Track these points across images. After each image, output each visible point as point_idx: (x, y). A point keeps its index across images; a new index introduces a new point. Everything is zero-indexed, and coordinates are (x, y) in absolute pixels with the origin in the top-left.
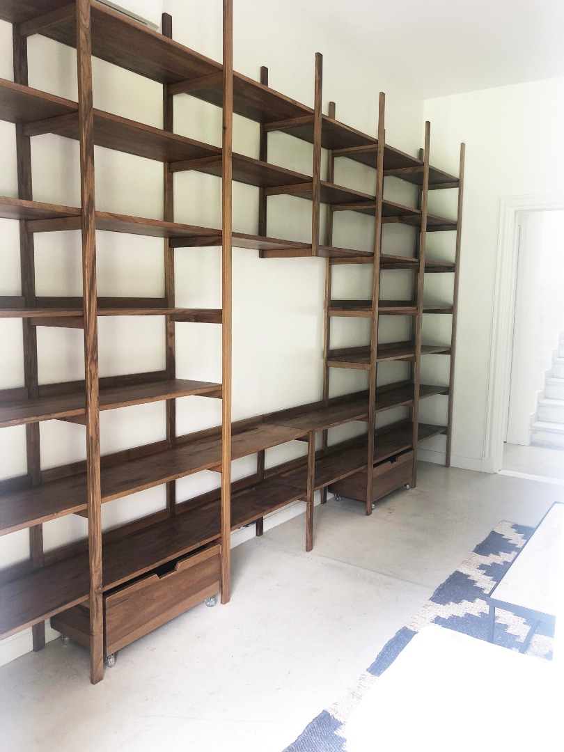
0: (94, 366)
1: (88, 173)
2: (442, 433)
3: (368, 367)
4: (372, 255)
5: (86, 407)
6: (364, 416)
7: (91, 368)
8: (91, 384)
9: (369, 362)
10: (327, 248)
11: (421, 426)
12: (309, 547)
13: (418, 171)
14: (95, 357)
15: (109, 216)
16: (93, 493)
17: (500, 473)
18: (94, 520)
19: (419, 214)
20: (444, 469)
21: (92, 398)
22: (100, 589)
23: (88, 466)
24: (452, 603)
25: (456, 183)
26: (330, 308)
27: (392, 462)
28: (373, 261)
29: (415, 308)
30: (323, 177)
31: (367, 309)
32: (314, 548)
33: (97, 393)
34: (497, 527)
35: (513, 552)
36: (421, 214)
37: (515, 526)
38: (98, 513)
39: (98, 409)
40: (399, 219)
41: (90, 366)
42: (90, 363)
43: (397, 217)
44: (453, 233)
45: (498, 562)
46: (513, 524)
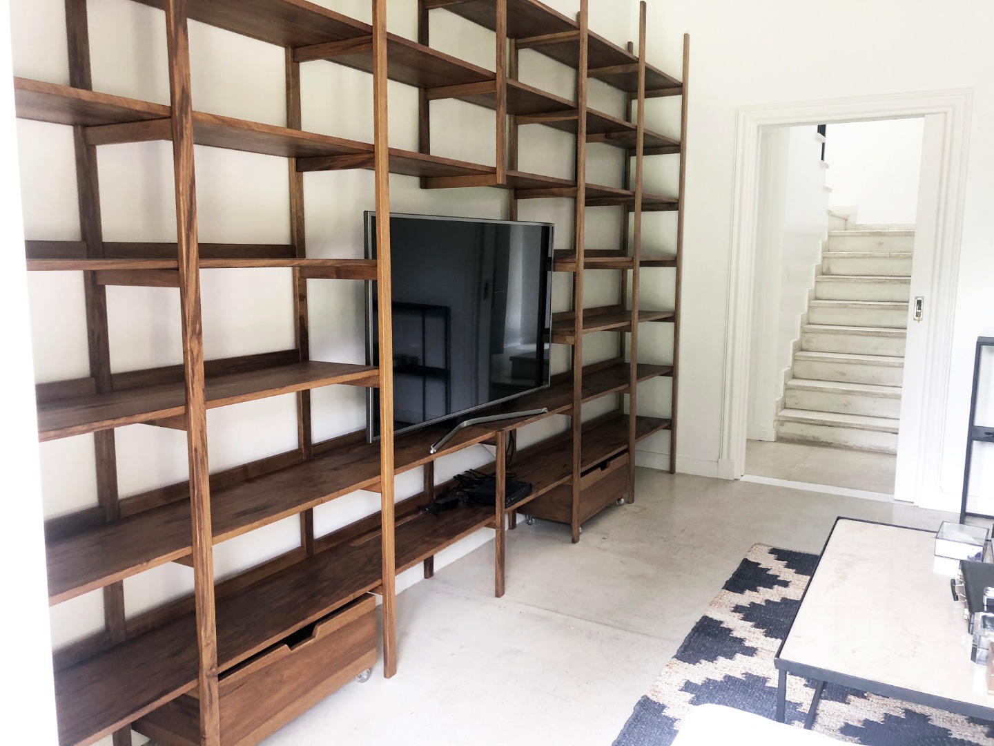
0: (196, 342)
1: (179, 52)
2: (665, 428)
3: (571, 340)
4: (575, 184)
5: (186, 404)
6: (566, 408)
7: (193, 345)
8: (193, 372)
9: (573, 333)
11: (640, 419)
12: (499, 593)
13: (630, 71)
14: (197, 329)
16: (200, 531)
17: (742, 479)
18: (203, 570)
19: (630, 129)
20: (669, 476)
21: (195, 391)
22: (214, 670)
23: (191, 490)
24: (703, 661)
25: (678, 88)
27: (602, 469)
28: (575, 195)
29: (629, 259)
31: (571, 261)
32: (506, 592)
33: (203, 383)
34: (750, 553)
35: (776, 587)
36: (635, 130)
37: (773, 551)
38: (208, 559)
39: (204, 406)
40: (606, 137)
41: (190, 343)
42: (191, 338)
43: (603, 135)
44: (676, 157)
45: (758, 602)
46: (770, 548)
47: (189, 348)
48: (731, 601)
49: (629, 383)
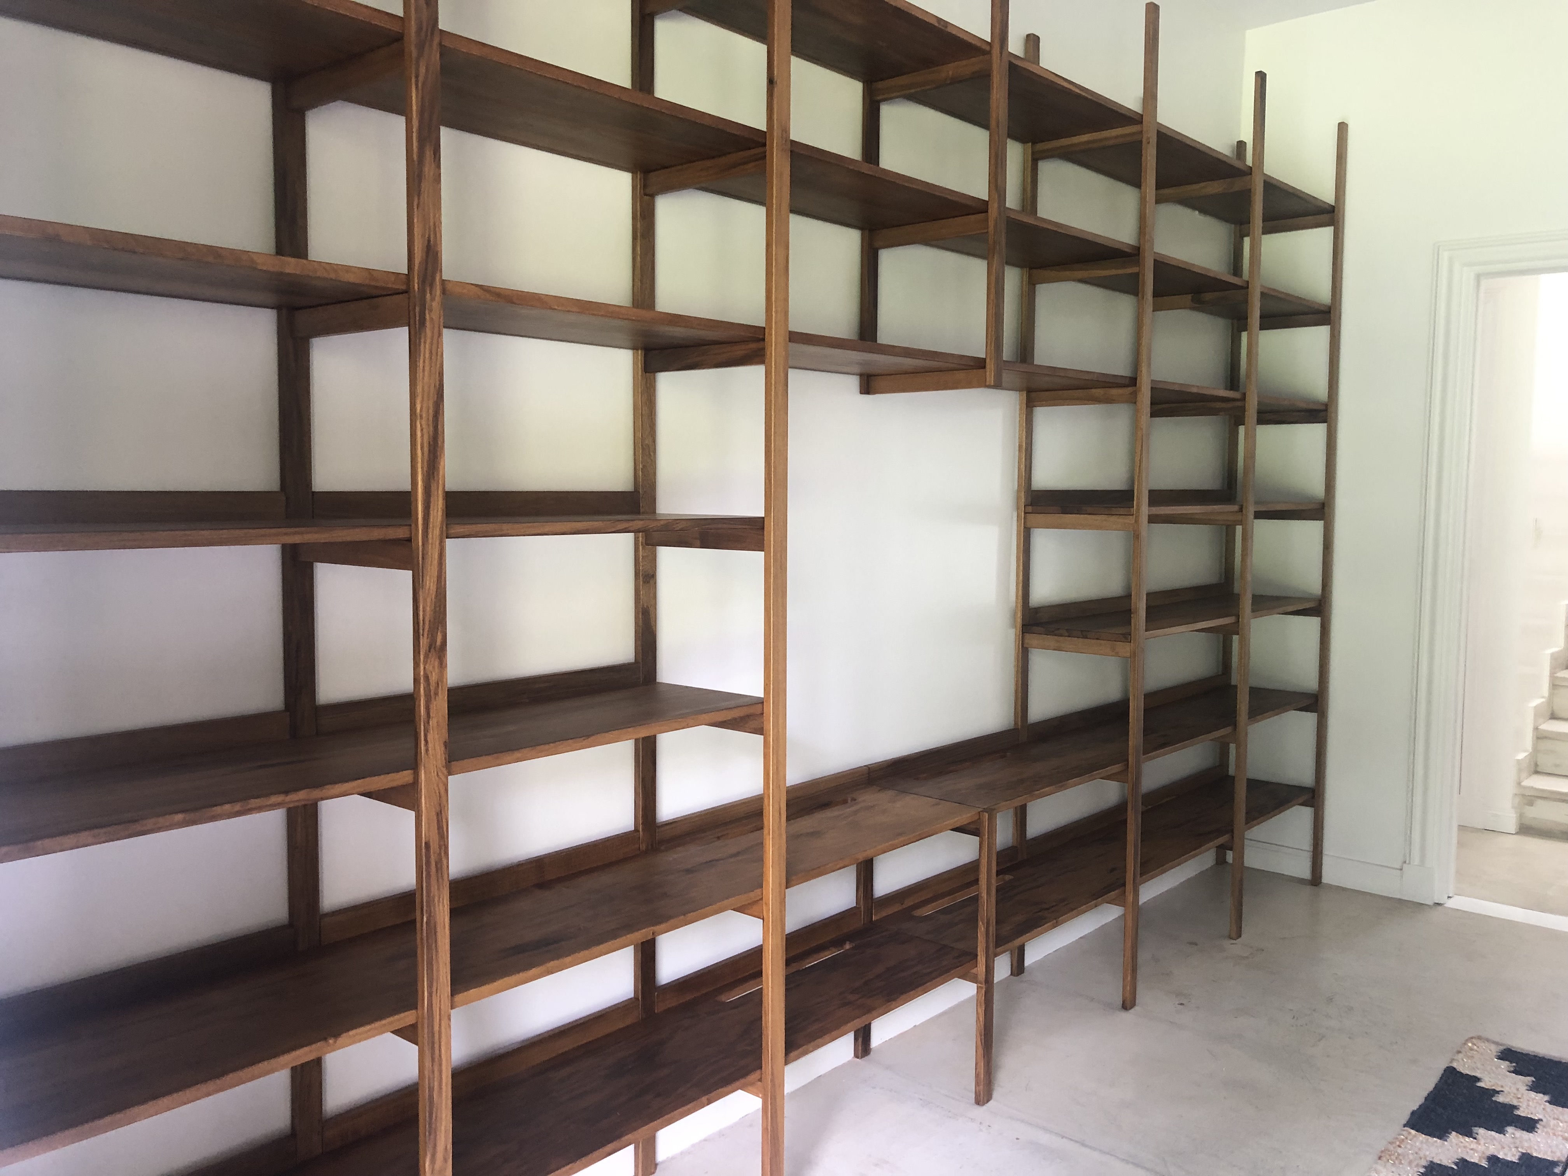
1: (425, 185)
2: (1302, 804)
3: (1125, 649)
4: (1133, 381)
5: (414, 765)
6: (1116, 768)
7: (429, 667)
8: (428, 710)
9: (1127, 637)
10: (1023, 367)
11: (1254, 785)
12: (983, 1095)
13: (1236, 188)
14: (438, 643)
15: (480, 292)
16: (430, 986)
17: (1450, 904)
18: (433, 1054)
19: (1241, 288)
20: (1308, 889)
21: (430, 745)
23: (418, 908)
25: (1327, 215)
26: (1030, 509)
28: (1133, 400)
29: (1236, 508)
30: (1012, 200)
31: (1122, 511)
33: (444, 732)
34: (1460, 1056)
35: (1510, 1129)
36: (1246, 287)
37: (1507, 1054)
38: (443, 1035)
39: (445, 771)
40: (1192, 300)
41: (425, 663)
42: (426, 656)
43: (1189, 297)
44: (1323, 332)
45: (1474, 1158)
46: (1502, 1048)
47: (422, 673)
48: (1421, 1154)
49: (1235, 725)
